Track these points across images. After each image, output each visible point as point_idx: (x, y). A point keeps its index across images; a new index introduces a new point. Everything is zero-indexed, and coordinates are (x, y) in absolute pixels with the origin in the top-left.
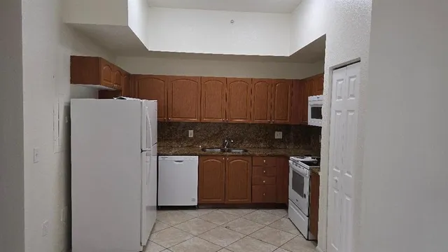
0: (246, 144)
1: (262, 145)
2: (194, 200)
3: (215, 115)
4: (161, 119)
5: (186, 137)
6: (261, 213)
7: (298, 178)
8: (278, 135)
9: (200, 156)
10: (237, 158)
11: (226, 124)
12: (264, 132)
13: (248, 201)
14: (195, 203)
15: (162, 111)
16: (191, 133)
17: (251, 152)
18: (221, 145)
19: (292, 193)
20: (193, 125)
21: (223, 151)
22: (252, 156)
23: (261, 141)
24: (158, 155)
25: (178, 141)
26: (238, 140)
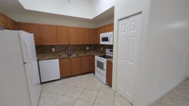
0: (77, 52)
1: (82, 52)
2: (58, 77)
4: (38, 44)
5: (51, 51)
8: (88, 48)
13: (80, 73)
14: (59, 78)
16: (54, 50)
17: (80, 55)
18: (67, 53)
19: (97, 68)
20: (53, 46)
21: (69, 56)
22: (81, 57)
23: (82, 51)
24: (38, 61)
25: (48, 53)
26: (74, 51)
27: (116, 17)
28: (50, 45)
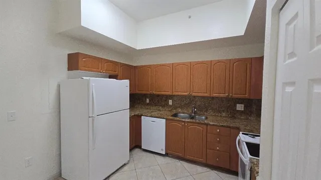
1: (224, 114)
2: (162, 150)
5: (167, 104)
8: (240, 107)
9: (167, 119)
10: (194, 124)
13: (202, 160)
14: (163, 153)
16: (170, 102)
23: (223, 111)
25: (163, 106)
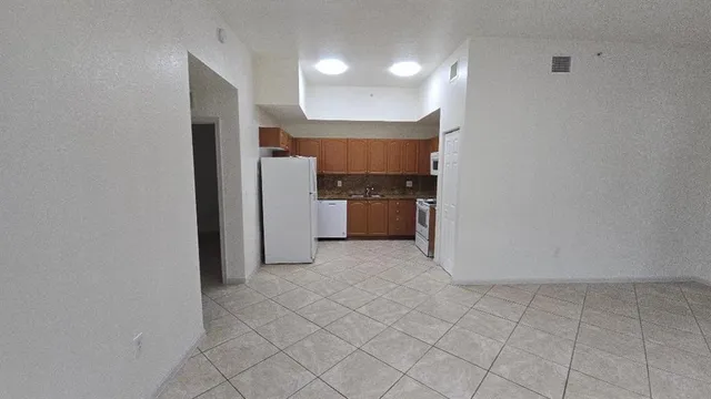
0: (383, 191)
1: (396, 191)
2: (343, 234)
3: (358, 169)
5: (336, 186)
6: (396, 242)
7: (422, 213)
8: (409, 184)
9: (348, 200)
10: (376, 201)
11: (368, 175)
12: (397, 182)
13: (385, 233)
14: (345, 236)
15: (320, 165)
16: (340, 183)
17: (387, 197)
18: (363, 192)
19: (418, 225)
20: (340, 177)
21: (366, 196)
22: (388, 200)
23: (395, 189)
24: (319, 199)
25: (330, 189)
26: (378, 189)
27: (443, 128)
28: (334, 175)
